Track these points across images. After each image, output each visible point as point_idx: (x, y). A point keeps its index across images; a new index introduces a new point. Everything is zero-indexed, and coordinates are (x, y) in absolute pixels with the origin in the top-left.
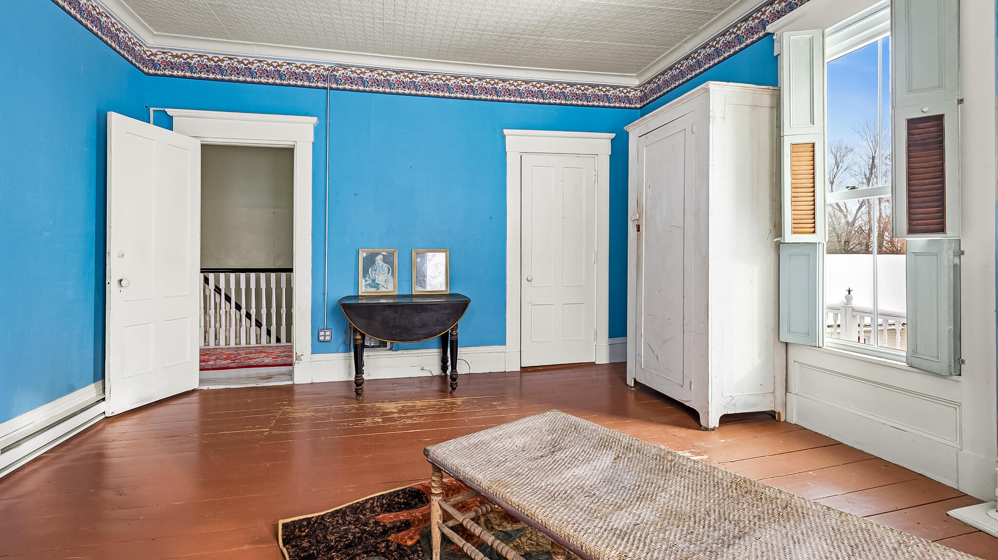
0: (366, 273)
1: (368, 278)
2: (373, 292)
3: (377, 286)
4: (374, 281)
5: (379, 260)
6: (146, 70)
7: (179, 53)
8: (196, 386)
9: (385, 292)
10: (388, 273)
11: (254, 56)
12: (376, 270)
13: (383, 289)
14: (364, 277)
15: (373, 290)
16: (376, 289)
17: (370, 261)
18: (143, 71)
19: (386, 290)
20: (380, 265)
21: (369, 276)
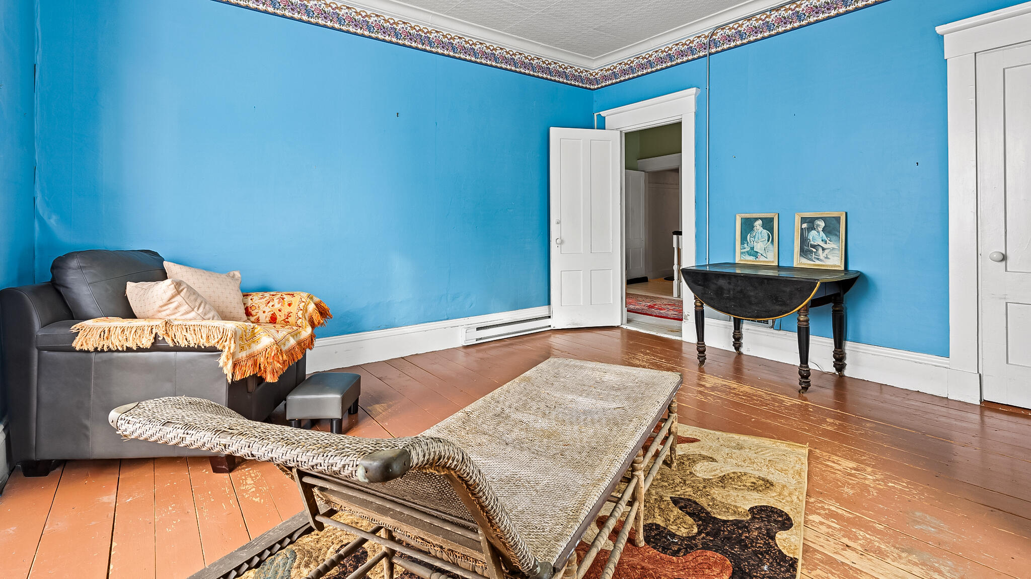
0: (744, 239)
1: (746, 245)
2: (750, 261)
3: (755, 254)
4: (752, 248)
5: (758, 226)
6: (592, 87)
7: (609, 67)
8: (618, 324)
9: (764, 262)
10: (768, 241)
11: (651, 49)
12: (754, 237)
13: (762, 259)
14: (742, 243)
15: (752, 258)
16: (754, 258)
17: (748, 225)
18: (590, 89)
19: (766, 259)
20: (760, 231)
21: (748, 243)
